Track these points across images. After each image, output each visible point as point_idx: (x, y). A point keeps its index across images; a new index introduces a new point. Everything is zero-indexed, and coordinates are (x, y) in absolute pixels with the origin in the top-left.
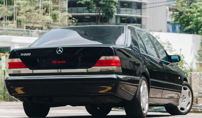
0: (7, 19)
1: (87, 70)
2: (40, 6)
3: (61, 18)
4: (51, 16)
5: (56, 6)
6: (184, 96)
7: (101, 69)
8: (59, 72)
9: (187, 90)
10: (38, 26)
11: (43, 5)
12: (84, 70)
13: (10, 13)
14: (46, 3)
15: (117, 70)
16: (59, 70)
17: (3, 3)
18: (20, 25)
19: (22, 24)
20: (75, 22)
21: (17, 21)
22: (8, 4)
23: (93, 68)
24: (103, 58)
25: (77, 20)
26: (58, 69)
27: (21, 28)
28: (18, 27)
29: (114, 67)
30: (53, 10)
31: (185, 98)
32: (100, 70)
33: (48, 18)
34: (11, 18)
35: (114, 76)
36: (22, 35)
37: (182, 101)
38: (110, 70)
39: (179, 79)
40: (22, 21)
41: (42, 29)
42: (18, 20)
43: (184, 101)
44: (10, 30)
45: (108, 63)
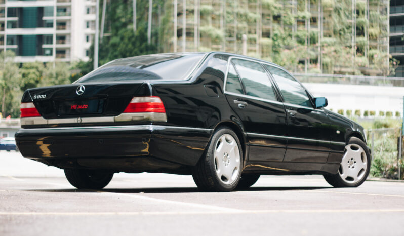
0: (310, 63)
1: (114, 119)
2: (353, 44)
3: (378, 59)
4: (367, 56)
5: (374, 43)
6: (352, 159)
7: (133, 117)
8: (79, 122)
9: (358, 151)
10: (350, 70)
11: (357, 42)
12: (110, 119)
13: (313, 54)
14: (360, 41)
15: (155, 118)
16: (79, 119)
17: (304, 41)
18: (326, 71)
19: (329, 69)
20: (396, 64)
21: (323, 65)
22: (311, 43)
23: (122, 116)
24: (136, 100)
25: (399, 62)
26: (78, 117)
27: (328, 73)
28: (324, 72)
29: (152, 113)
30: (370, 49)
31: (355, 162)
32: (131, 118)
33: (363, 60)
34: (314, 61)
35: (151, 127)
36: (326, 82)
37: (349, 167)
38: (145, 117)
39: (338, 134)
40: (329, 64)
41: (353, 74)
42: (325, 64)
43: (353, 167)
44: (312, 77)
45: (143, 107)
